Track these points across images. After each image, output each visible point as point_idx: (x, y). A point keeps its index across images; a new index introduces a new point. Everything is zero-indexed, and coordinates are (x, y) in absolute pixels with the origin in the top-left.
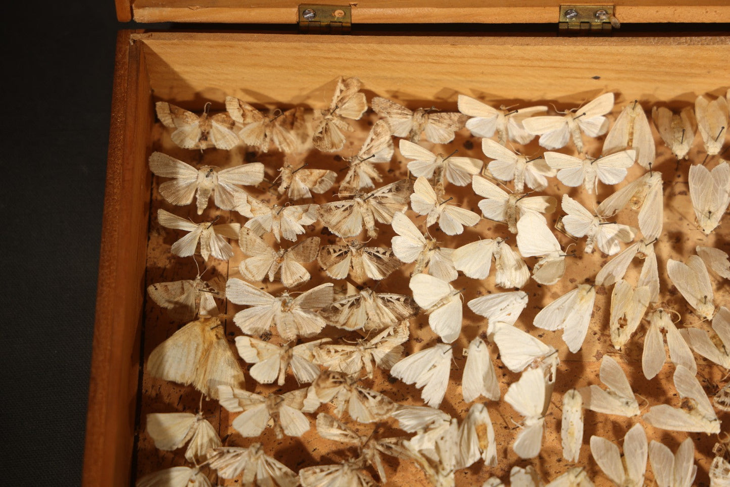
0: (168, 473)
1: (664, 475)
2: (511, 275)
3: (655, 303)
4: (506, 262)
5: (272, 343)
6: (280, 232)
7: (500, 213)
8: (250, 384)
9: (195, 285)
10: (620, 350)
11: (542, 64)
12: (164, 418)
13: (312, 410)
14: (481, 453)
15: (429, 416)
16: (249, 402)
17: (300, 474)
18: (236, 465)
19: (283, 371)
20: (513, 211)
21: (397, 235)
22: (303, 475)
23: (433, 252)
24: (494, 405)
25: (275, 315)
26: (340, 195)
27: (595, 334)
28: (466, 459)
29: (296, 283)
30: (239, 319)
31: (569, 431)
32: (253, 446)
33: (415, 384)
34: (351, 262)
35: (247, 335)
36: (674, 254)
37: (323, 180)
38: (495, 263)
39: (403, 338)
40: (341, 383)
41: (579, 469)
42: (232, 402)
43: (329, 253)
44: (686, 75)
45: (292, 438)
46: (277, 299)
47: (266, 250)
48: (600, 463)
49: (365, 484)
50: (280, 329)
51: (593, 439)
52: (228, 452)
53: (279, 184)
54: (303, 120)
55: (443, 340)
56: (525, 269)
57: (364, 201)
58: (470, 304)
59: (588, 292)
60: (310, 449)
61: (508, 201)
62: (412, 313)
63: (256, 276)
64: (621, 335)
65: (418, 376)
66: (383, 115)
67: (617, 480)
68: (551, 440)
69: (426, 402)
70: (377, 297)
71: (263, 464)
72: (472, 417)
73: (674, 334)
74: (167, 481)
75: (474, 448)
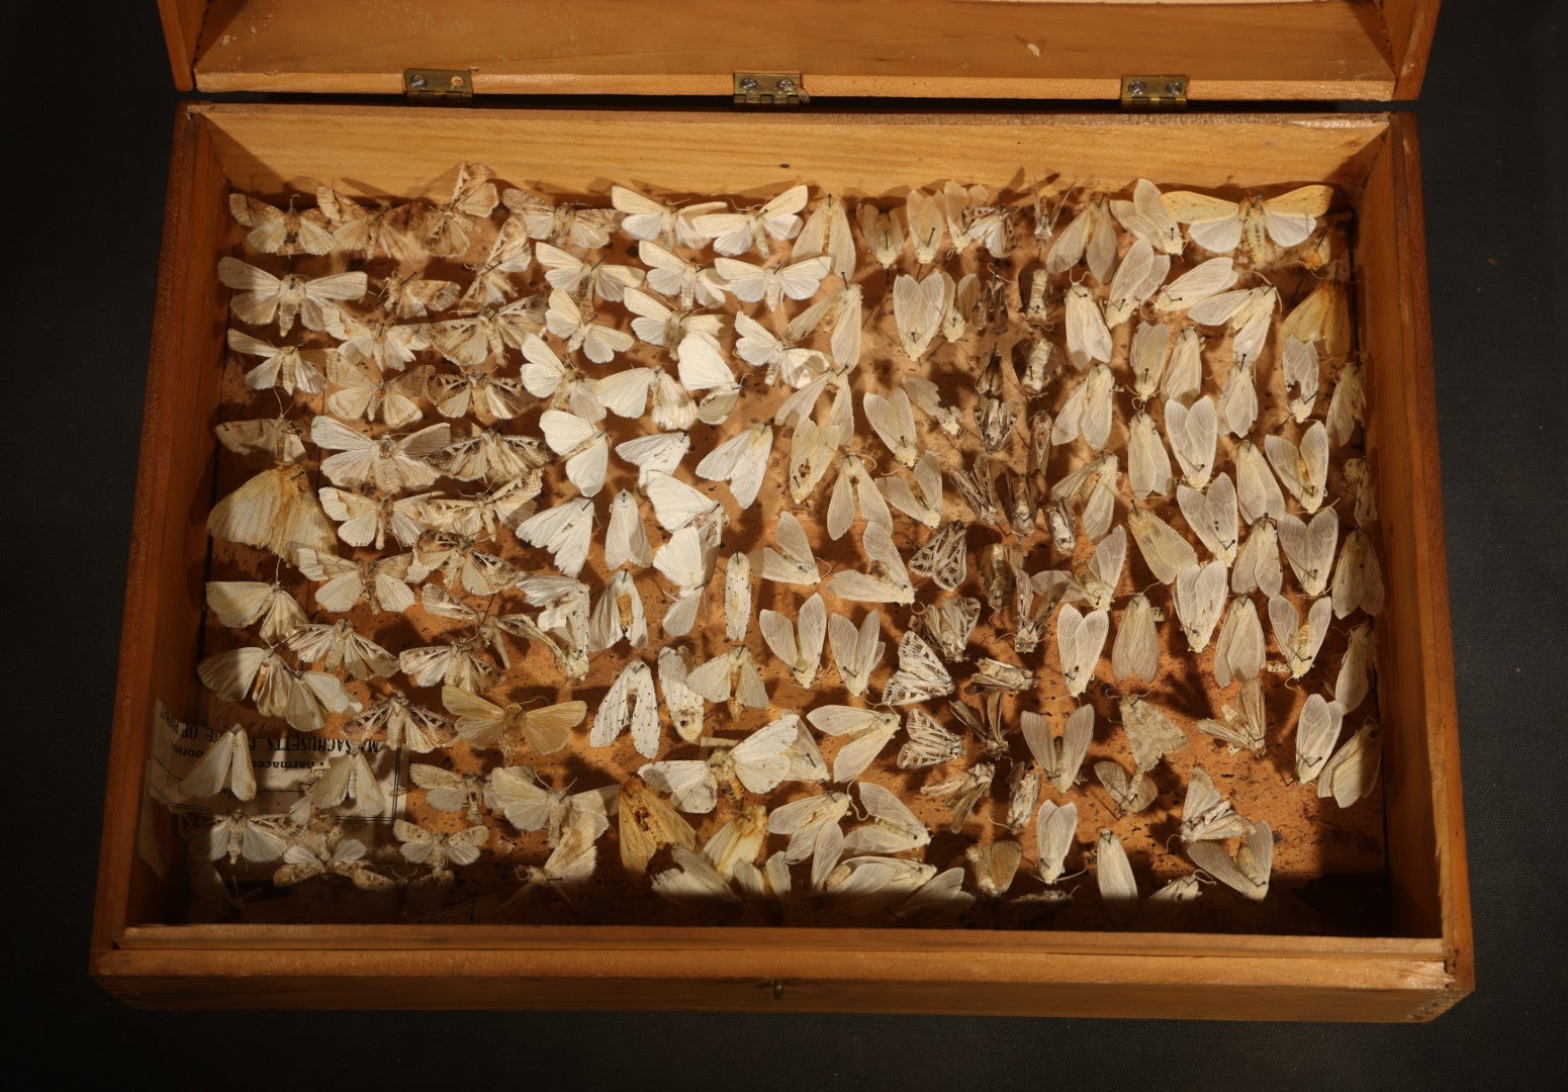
0: (237, 654)
1: (844, 652)
2: (673, 413)
3: (848, 445)
4: (666, 397)
6: (384, 360)
7: (657, 336)
8: (343, 550)
9: (277, 425)
10: (805, 502)
11: (713, 147)
12: (228, 587)
13: (418, 580)
14: (624, 631)
15: (561, 587)
16: (336, 569)
17: (400, 658)
18: (319, 645)
19: (382, 531)
20: (676, 332)
21: (528, 362)
22: (404, 658)
23: (574, 384)
24: (647, 575)
25: (373, 462)
26: (459, 312)
27: (779, 486)
28: (604, 637)
29: (402, 423)
30: (327, 467)
31: (734, 603)
32: (340, 623)
33: (546, 547)
34: (471, 396)
35: (338, 488)
36: (880, 388)
37: (442, 294)
38: (652, 398)
39: (534, 491)
40: (452, 546)
41: (743, 649)
42: (316, 568)
43: (442, 385)
44: (893, 163)
45: (397, 614)
46: (375, 442)
47: (364, 381)
48: (769, 642)
49: (481, 670)
50: (379, 481)
51: (765, 613)
52: (311, 630)
53: (387, 299)
54: (422, 218)
55: (583, 493)
56: (692, 405)
57: (490, 320)
58: (619, 449)
59: (763, 434)
60: (420, 629)
61: (670, 320)
62: (546, 460)
63: (351, 414)
64: (803, 486)
65: (550, 537)
66: (517, 211)
67: (788, 663)
68: (717, 616)
69: (560, 570)
70: (502, 440)
71: (352, 644)
72: (614, 587)
73: (867, 485)
74: (234, 665)
75: (616, 625)
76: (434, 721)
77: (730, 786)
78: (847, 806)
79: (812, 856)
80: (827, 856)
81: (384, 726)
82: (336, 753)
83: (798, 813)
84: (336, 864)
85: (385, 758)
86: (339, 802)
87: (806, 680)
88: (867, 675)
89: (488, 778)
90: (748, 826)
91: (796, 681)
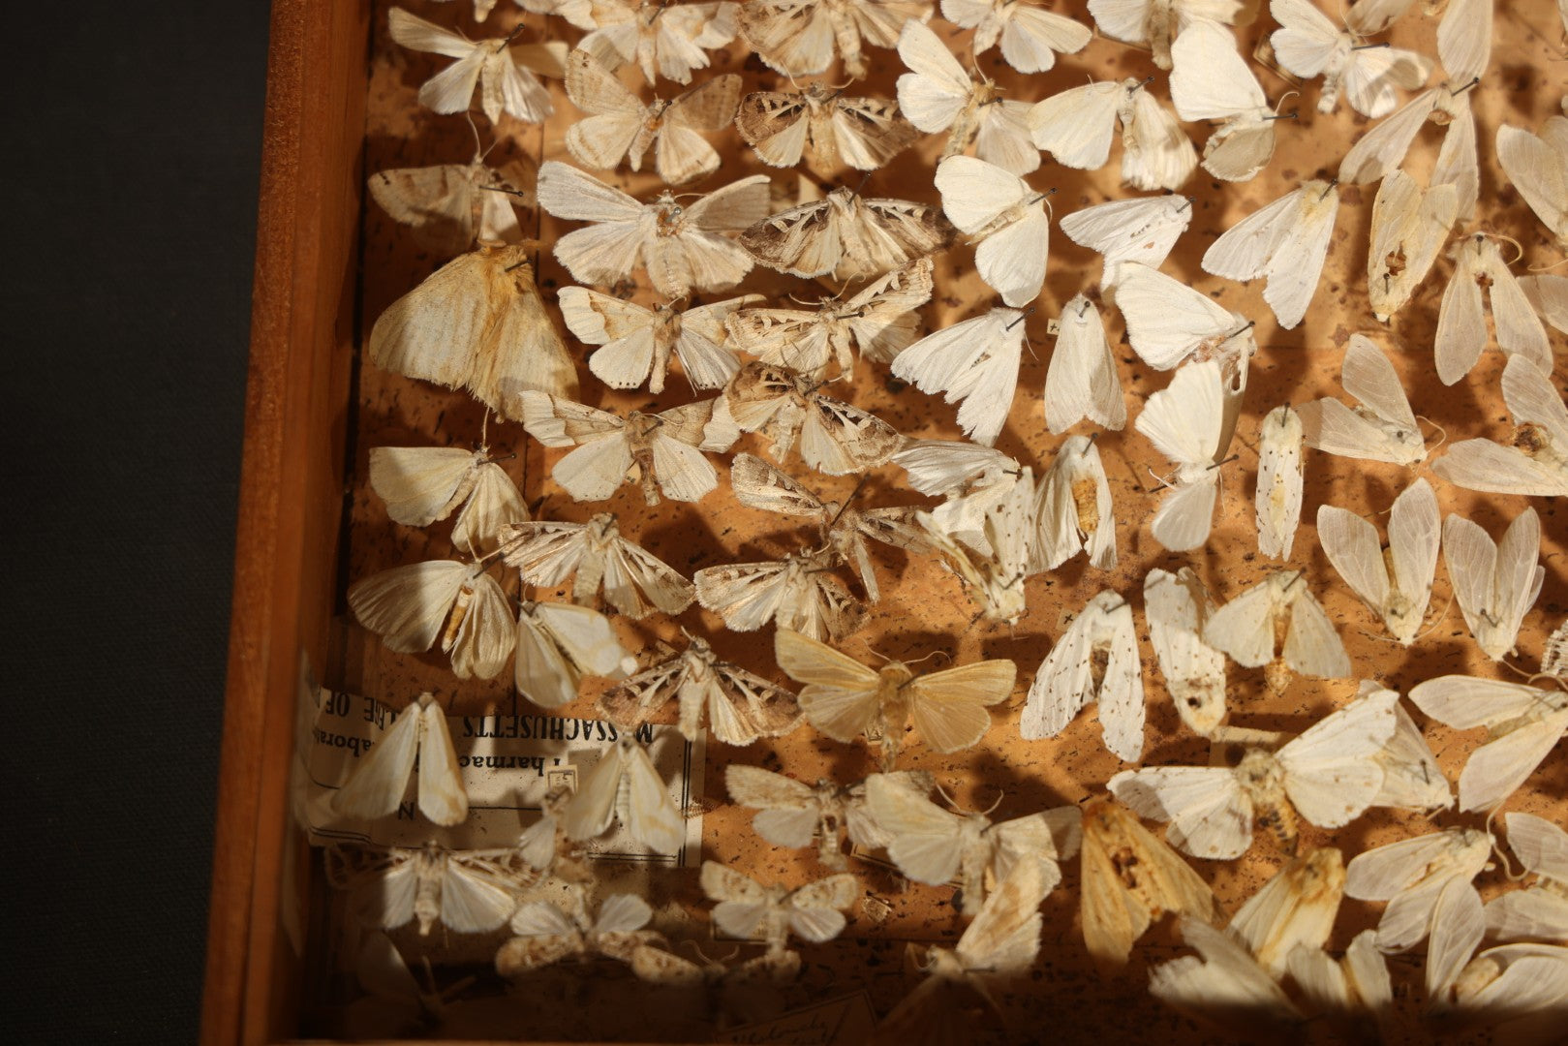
0: (418, 571)
1: (1473, 587)
2: (1156, 161)
3: (1468, 221)
4: (1146, 132)
5: (636, 302)
6: (656, 63)
7: (1135, 25)
8: (589, 390)
9: (470, 175)
10: (1388, 323)
12: (408, 458)
13: (722, 447)
14: (1083, 541)
15: (971, 463)
16: (587, 428)
17: (695, 581)
18: (561, 557)
19: (661, 363)
20: (1164, 19)
21: (908, 70)
22: (702, 582)
23: (986, 109)
24: (1112, 440)
25: (643, 243)
27: (1335, 289)
28: (1049, 552)
29: (688, 176)
30: (566, 251)
31: (1272, 494)
32: (597, 520)
33: (944, 393)
34: (809, 131)
35: (584, 285)
36: (1513, 115)
38: (1122, 135)
39: (918, 296)
40: (784, 389)
41: (1291, 575)
42: (551, 426)
43: (761, 109)
45: (680, 505)
46: (648, 208)
47: (624, 101)
48: (1335, 561)
49: (833, 604)
50: (653, 272)
51: (1324, 510)
52: (543, 531)
55: (1006, 300)
56: (1187, 148)
58: (1067, 222)
59: (1322, 198)
60: (718, 530)
62: (939, 242)
63: (603, 157)
64: (1391, 292)
65: (950, 376)
67: (1372, 598)
68: (1232, 516)
69: (966, 433)
70: (865, 207)
71: (617, 555)
72: (1065, 465)
73: (1507, 286)
74: (414, 589)
75: (1069, 530)
76: (758, 691)
77: (1276, 814)
78: (1487, 854)
79: (1426, 940)
80: (1455, 941)
81: (675, 698)
82: (579, 744)
83: (1399, 863)
84: (602, 937)
85: (665, 751)
86: (601, 829)
87: (1407, 631)
88: (1516, 623)
89: (855, 791)
90: (1313, 886)
91: (1386, 631)
